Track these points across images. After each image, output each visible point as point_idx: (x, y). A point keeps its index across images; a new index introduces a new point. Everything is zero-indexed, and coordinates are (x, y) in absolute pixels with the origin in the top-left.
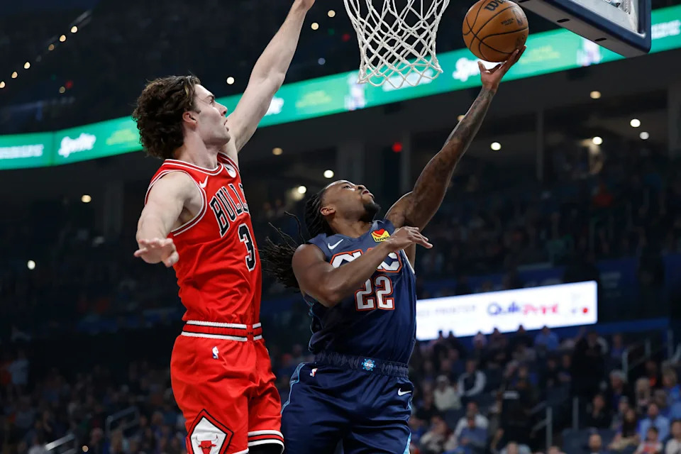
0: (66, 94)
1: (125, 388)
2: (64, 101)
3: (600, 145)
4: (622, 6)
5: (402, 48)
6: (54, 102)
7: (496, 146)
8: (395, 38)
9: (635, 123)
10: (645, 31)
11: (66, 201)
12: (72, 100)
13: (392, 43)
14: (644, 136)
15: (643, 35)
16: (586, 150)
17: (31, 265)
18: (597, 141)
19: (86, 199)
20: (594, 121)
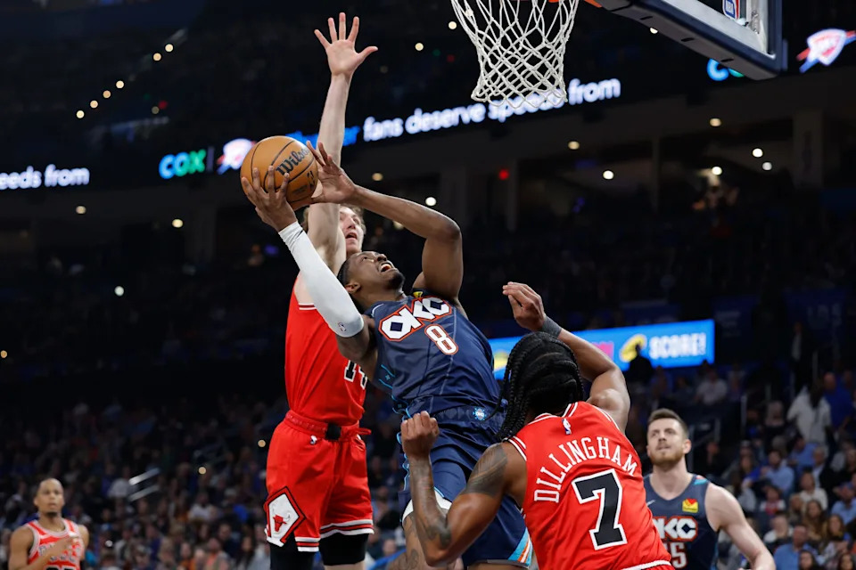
0: (160, 114)
1: (214, 424)
2: (156, 121)
3: (719, 176)
4: (751, 26)
5: (524, 68)
6: (147, 122)
7: (608, 175)
8: (517, 57)
9: (758, 153)
10: (775, 52)
11: (156, 226)
12: (165, 120)
13: (513, 61)
14: (767, 166)
15: (773, 57)
16: (705, 180)
17: (119, 291)
18: (717, 171)
19: (178, 223)
20: (713, 150)
